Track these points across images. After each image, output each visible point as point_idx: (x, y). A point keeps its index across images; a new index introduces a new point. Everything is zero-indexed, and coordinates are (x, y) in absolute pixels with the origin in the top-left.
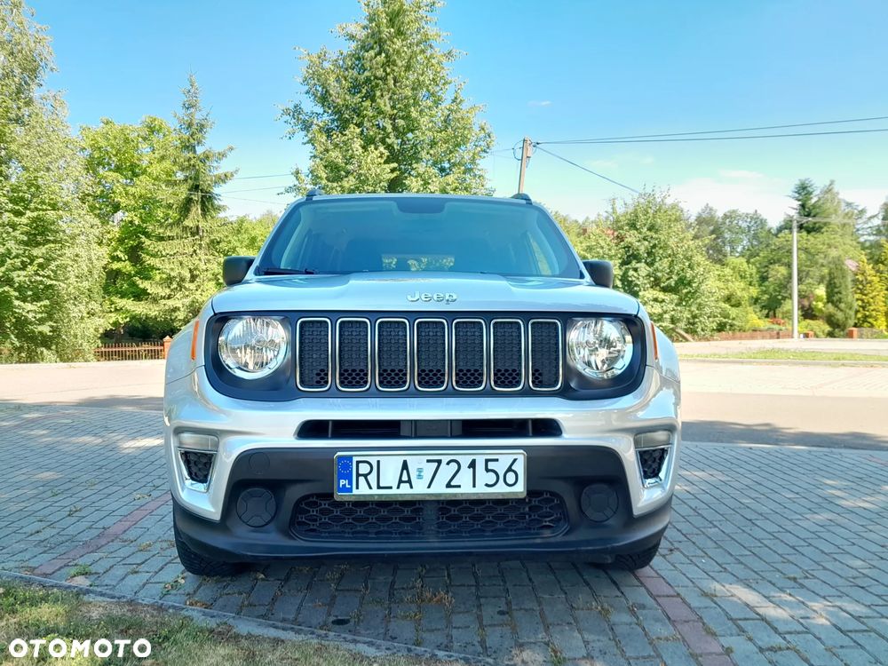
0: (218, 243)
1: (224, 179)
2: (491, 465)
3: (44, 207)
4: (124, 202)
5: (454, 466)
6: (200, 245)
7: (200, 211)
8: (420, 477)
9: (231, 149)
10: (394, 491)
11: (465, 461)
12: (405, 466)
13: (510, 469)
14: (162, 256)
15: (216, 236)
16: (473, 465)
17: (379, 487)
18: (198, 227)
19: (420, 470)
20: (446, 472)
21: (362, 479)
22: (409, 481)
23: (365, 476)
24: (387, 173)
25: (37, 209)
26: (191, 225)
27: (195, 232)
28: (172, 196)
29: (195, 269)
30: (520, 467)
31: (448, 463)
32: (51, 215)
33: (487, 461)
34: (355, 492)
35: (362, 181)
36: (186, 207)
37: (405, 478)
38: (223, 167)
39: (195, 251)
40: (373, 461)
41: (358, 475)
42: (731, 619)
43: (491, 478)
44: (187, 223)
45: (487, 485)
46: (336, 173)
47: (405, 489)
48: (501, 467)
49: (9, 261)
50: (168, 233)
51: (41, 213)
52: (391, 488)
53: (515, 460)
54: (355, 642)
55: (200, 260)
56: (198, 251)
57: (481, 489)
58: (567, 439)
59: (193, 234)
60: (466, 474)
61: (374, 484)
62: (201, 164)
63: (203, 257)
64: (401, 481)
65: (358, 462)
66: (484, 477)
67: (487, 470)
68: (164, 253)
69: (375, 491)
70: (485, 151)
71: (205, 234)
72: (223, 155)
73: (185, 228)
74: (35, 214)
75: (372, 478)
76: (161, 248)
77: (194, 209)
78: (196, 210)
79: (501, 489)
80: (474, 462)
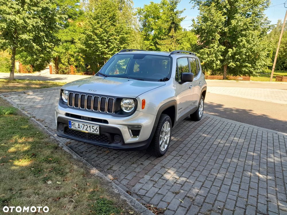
0: (179, 40)
1: (181, 20)
2: (93, 127)
3: (124, 34)
4: (154, 27)
6: (173, 41)
7: (174, 30)
8: (81, 127)
9: (185, 9)
10: (77, 129)
11: (89, 126)
12: (79, 125)
13: (96, 129)
14: (162, 45)
15: (178, 38)
16: (90, 127)
18: (173, 35)
19: (81, 126)
20: (86, 127)
22: (80, 128)
23: (73, 125)
25: (122, 34)
26: (171, 35)
27: (172, 37)
28: (166, 26)
29: (171, 49)
30: (98, 129)
32: (125, 36)
34: (72, 128)
36: (170, 29)
37: (79, 127)
38: (181, 16)
39: (171, 43)
40: (74, 122)
44: (169, 34)
47: (79, 129)
48: (95, 128)
49: (115, 49)
50: (164, 38)
51: (122, 35)
53: (97, 127)
55: (172, 46)
56: (172, 43)
57: (91, 132)
59: (171, 38)
60: (89, 129)
62: (175, 16)
63: (174, 45)
64: (78, 127)
65: (72, 122)
66: (92, 130)
67: (93, 128)
68: (162, 44)
69: (75, 128)
71: (175, 38)
72: (182, 12)
73: (169, 36)
74: (121, 36)
75: (74, 125)
76: (162, 42)
77: (172, 30)
78: (173, 30)
79: (95, 132)
80: (90, 126)
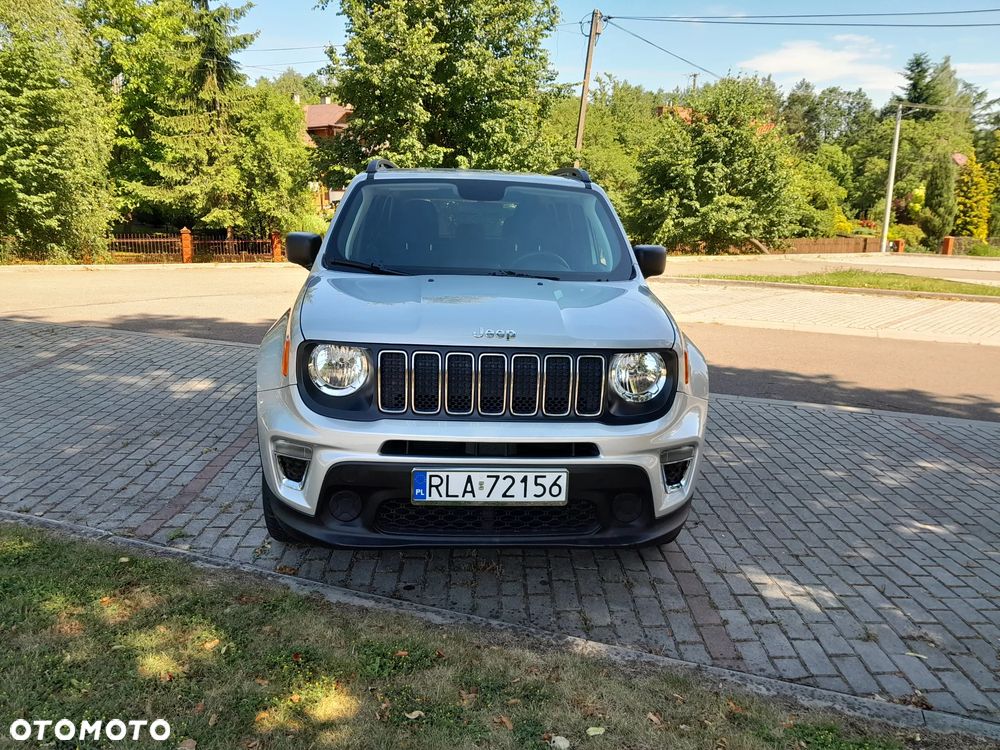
0: (239, 120)
1: (243, 43)
2: (539, 481)
3: (44, 85)
4: (126, 64)
5: (510, 481)
6: (218, 122)
7: (216, 82)
8: (481, 488)
9: (250, 5)
10: (460, 499)
11: (518, 477)
12: (469, 480)
13: (555, 484)
14: (175, 133)
15: (235, 112)
16: (524, 480)
17: (448, 496)
18: (214, 100)
19: (481, 484)
20: (503, 485)
21: (434, 489)
22: (472, 492)
23: (437, 487)
24: (435, 54)
25: (35, 87)
26: (208, 98)
27: (212, 106)
28: (181, 62)
29: (213, 150)
30: (563, 482)
31: (504, 479)
32: (52, 93)
33: (536, 477)
34: (428, 499)
35: (407, 62)
36: (199, 76)
37: (469, 489)
38: (239, 29)
39: (212, 129)
40: (443, 475)
41: (431, 486)
42: (734, 595)
43: (540, 490)
44: (201, 95)
45: (535, 496)
46: (377, 53)
47: (469, 497)
48: (548, 481)
49: (10, 149)
50: (181, 107)
51: (41, 91)
52: (457, 496)
53: (560, 477)
54: (424, 610)
55: (218, 139)
56: (216, 129)
57: (530, 498)
58: (603, 459)
59: (209, 109)
60: (519, 487)
61: (444, 493)
62: (216, 24)
63: (222, 136)
64: (465, 491)
65: (431, 476)
66: (533, 490)
67: (536, 484)
68: (177, 131)
69: (444, 498)
70: (547, 28)
71: (223, 109)
72: (239, 13)
73: (200, 102)
74: (34, 93)
75: (443, 489)
76: (173, 124)
77: (210, 78)
78: (212, 80)
79: (547, 498)
80: (526, 477)
